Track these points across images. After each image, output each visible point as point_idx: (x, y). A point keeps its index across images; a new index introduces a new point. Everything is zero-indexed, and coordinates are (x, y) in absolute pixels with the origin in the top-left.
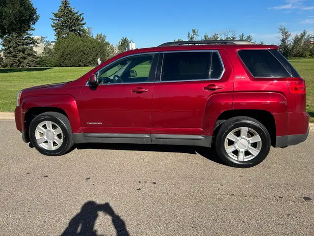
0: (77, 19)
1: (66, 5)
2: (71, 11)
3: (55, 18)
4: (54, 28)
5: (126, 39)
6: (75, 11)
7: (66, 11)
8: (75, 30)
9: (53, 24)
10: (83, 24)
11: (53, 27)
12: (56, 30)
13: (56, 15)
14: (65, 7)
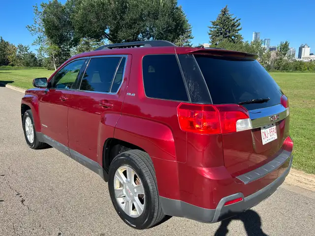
0: (233, 25)
1: (224, 12)
2: (228, 18)
3: (212, 26)
4: (211, 36)
5: (286, 43)
6: (233, 17)
7: (223, 18)
8: (229, 36)
9: (210, 32)
10: (239, 30)
11: (210, 34)
12: (211, 37)
13: (214, 23)
14: (223, 15)
